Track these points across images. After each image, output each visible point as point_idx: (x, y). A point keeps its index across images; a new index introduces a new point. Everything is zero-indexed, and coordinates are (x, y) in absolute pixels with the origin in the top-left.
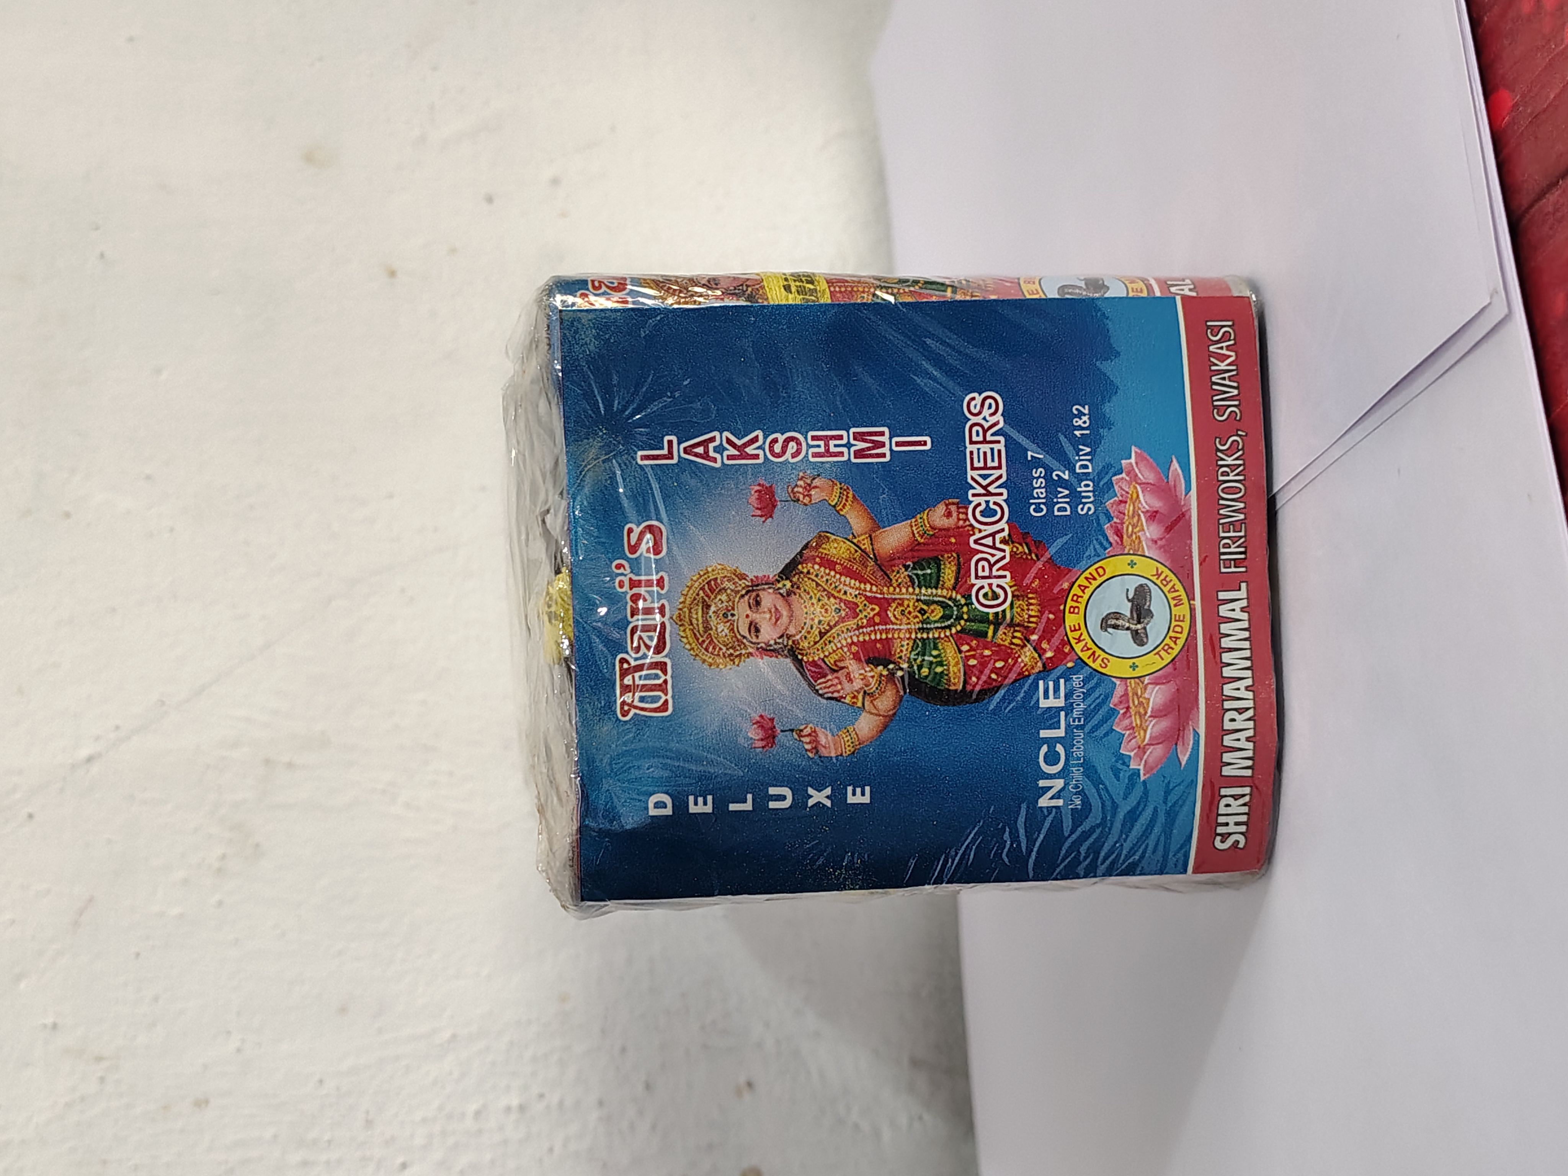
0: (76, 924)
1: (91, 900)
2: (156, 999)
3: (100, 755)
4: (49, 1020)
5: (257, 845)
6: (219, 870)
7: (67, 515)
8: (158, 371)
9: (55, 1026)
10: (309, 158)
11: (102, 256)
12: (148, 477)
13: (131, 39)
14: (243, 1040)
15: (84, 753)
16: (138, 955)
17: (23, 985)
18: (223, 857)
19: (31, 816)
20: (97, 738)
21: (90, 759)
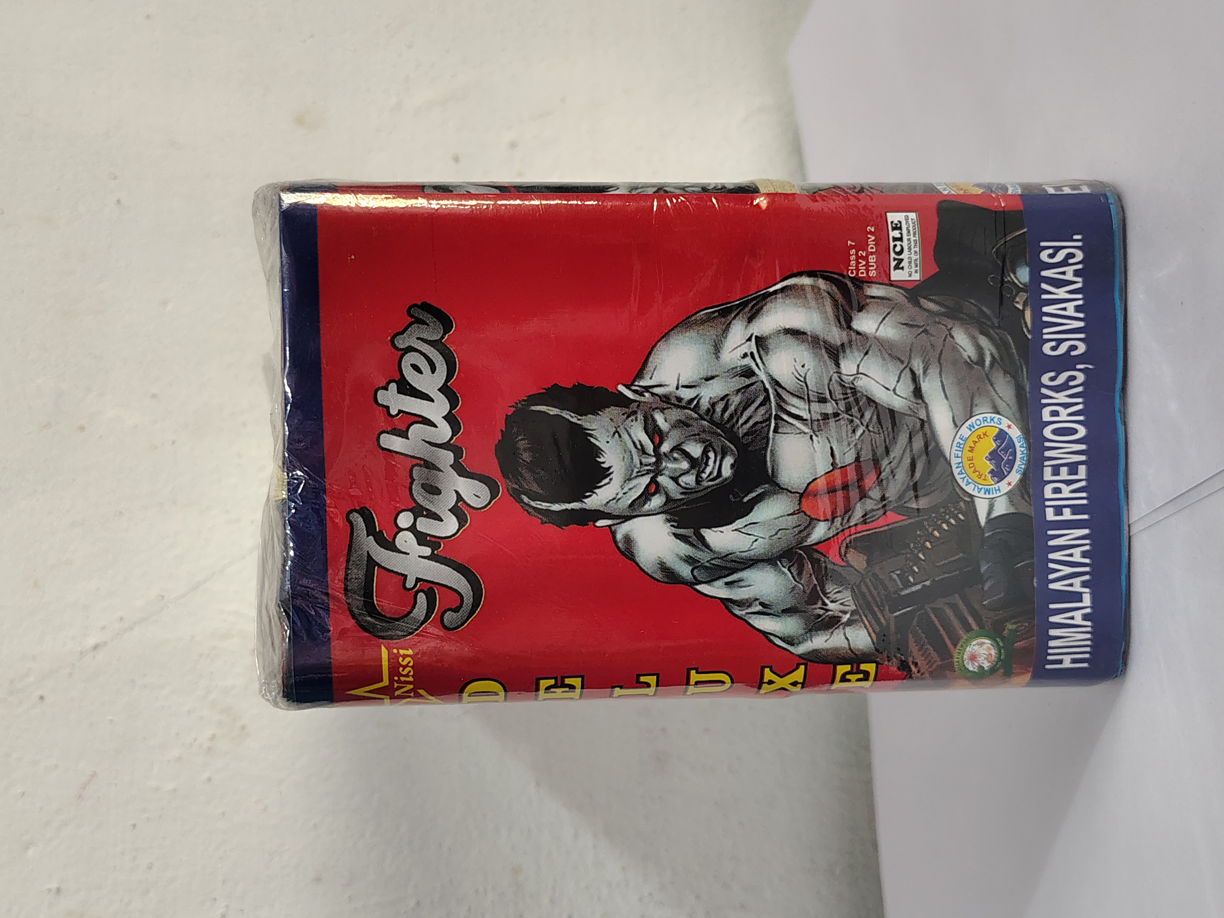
0: (80, 797)
1: (94, 775)
2: (150, 867)
3: (105, 643)
4: (54, 886)
5: (243, 727)
6: (209, 749)
7: (82, 428)
8: (165, 303)
9: (58, 890)
10: (300, 121)
11: (119, 201)
12: (154, 396)
13: (148, 17)
14: (227, 907)
15: (91, 641)
16: (134, 826)
17: (30, 852)
18: (213, 738)
19: (42, 698)
20: (104, 628)
21: (96, 647)
